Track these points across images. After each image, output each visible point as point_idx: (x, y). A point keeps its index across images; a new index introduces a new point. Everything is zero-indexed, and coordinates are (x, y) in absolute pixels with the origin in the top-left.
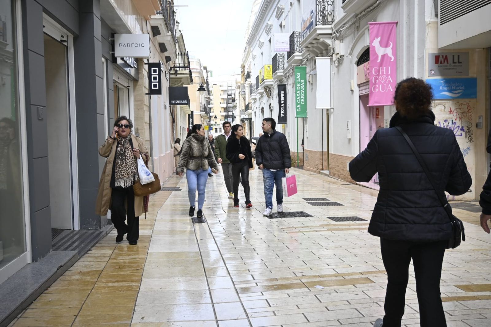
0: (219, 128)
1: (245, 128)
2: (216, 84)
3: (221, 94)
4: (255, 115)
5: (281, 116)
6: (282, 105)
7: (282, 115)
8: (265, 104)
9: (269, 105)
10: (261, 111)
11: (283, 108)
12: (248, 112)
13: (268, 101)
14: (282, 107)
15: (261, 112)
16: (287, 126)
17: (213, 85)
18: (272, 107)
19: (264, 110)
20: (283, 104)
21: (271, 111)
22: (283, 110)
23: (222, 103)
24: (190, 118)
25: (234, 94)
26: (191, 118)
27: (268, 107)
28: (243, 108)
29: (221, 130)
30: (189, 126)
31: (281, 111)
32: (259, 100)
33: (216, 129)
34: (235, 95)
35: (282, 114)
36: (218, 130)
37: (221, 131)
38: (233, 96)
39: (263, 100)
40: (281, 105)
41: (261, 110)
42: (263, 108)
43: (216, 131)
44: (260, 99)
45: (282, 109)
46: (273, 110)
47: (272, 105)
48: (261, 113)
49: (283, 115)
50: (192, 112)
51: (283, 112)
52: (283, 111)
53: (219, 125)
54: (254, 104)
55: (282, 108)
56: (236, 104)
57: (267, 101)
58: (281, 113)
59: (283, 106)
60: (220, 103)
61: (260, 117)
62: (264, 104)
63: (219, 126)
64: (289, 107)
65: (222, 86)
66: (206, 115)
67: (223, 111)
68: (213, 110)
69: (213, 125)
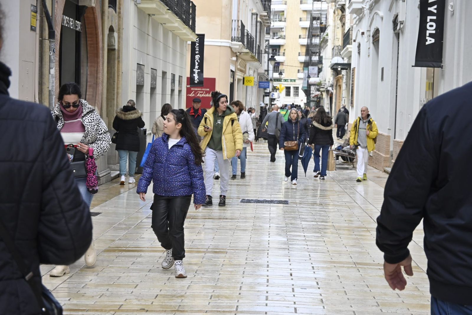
0: (294, 87)
1: (340, 88)
3: (302, 19)
4: (359, 53)
5: (427, 43)
6: (432, 9)
7: (430, 41)
8: (382, 18)
9: (392, 19)
10: (373, 40)
11: (434, 18)
12: (347, 49)
13: (390, 10)
14: (432, 13)
15: (373, 43)
16: (443, 75)
18: (402, 23)
19: (379, 37)
20: (435, 7)
21: (398, 36)
22: (434, 24)
23: (302, 37)
24: (195, 51)
25: (325, 16)
26: (197, 52)
27: (391, 25)
28: (340, 43)
29: (298, 92)
30: (192, 72)
31: (428, 27)
32: (368, 11)
33: (288, 88)
34: (326, 18)
35: (431, 35)
36: (292, 91)
37: (297, 94)
38: (323, 20)
39: (379, 10)
40: (429, 9)
41: (373, 36)
42: (377, 31)
43: (288, 94)
44: (371, 8)
45: (431, 20)
46: (402, 32)
47: (400, 19)
48: (372, 45)
49: (433, 41)
50: (201, 37)
51: (434, 32)
52: (434, 27)
53: (295, 80)
54: (357, 25)
55: (429, 18)
56: (327, 35)
57: (388, 9)
58: (428, 32)
59: (435, 11)
60: (300, 37)
61: (369, 56)
62: (380, 20)
63: (293, 83)
64: (453, 15)
65: (305, 3)
66: (247, 51)
67: (304, 54)
68: (285, 50)
69: (281, 81)
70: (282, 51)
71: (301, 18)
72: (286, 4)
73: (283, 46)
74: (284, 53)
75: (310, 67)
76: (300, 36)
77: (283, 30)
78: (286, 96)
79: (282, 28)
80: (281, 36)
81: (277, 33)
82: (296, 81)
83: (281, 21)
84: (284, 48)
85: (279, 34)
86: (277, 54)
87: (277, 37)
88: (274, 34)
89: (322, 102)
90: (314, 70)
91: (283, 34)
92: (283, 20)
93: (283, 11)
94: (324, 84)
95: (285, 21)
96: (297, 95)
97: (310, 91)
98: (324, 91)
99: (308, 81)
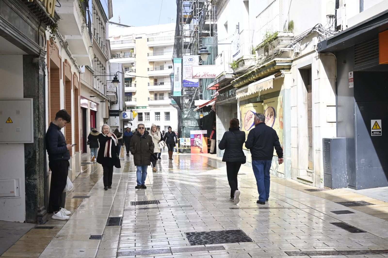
0: (146, 113)
2: (141, 38)
23: (150, 69)
36: (144, 116)
43: (140, 119)
63: (145, 109)
67: (153, 84)
68: (136, 82)
69: (134, 109)
70: (133, 82)
71: (148, 54)
72: (135, 43)
73: (134, 78)
74: (135, 85)
76: (148, 69)
77: (133, 65)
78: (139, 121)
79: (132, 63)
80: (132, 70)
81: (128, 68)
82: (147, 107)
83: (131, 57)
84: (135, 80)
85: (130, 69)
86: (130, 85)
87: (129, 71)
88: (126, 68)
92: (133, 56)
93: (133, 49)
95: (135, 57)
96: (148, 120)
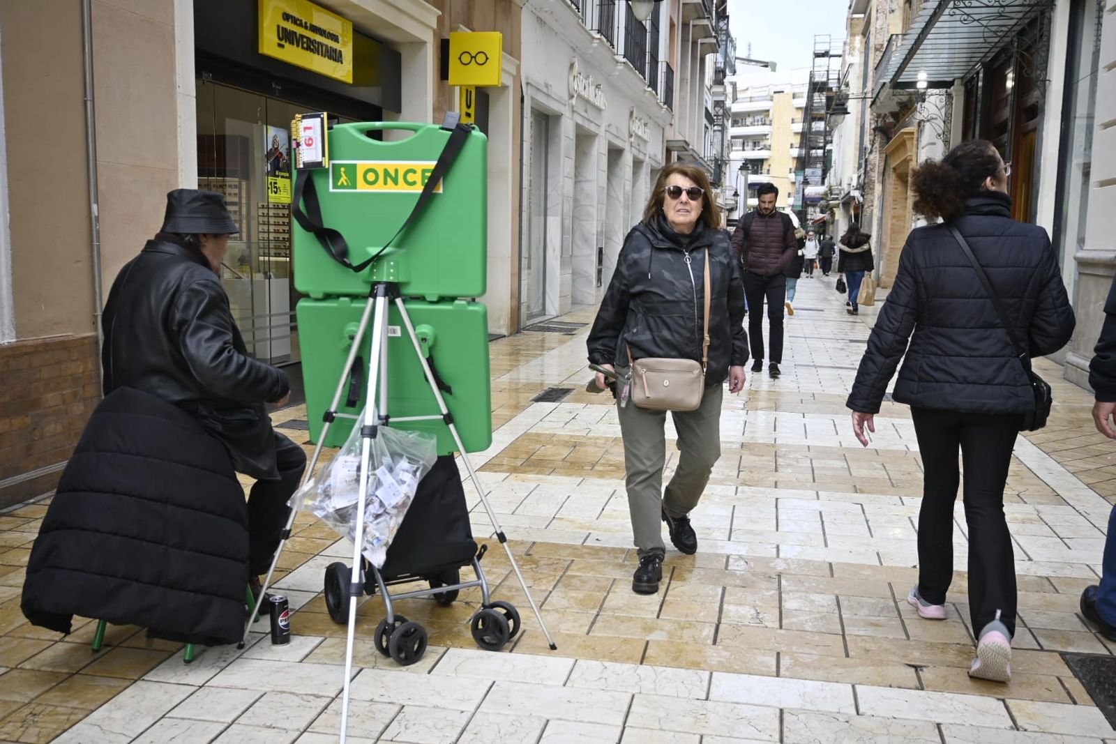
2: (783, 92)
17: (775, 92)
65: (799, 97)
68: (770, 165)
70: (765, 167)
71: (793, 120)
72: (772, 100)
73: (767, 159)
74: (769, 170)
75: (806, 170)
76: (792, 145)
77: (767, 137)
79: (766, 135)
80: (765, 146)
81: (759, 142)
83: (764, 124)
84: (769, 162)
85: (762, 144)
86: (759, 171)
87: (759, 148)
88: (755, 143)
89: (831, 229)
90: (814, 172)
91: (767, 143)
92: (768, 122)
93: (768, 111)
94: (837, 192)
95: (770, 125)
97: (806, 213)
98: (837, 206)
99: (803, 195)
